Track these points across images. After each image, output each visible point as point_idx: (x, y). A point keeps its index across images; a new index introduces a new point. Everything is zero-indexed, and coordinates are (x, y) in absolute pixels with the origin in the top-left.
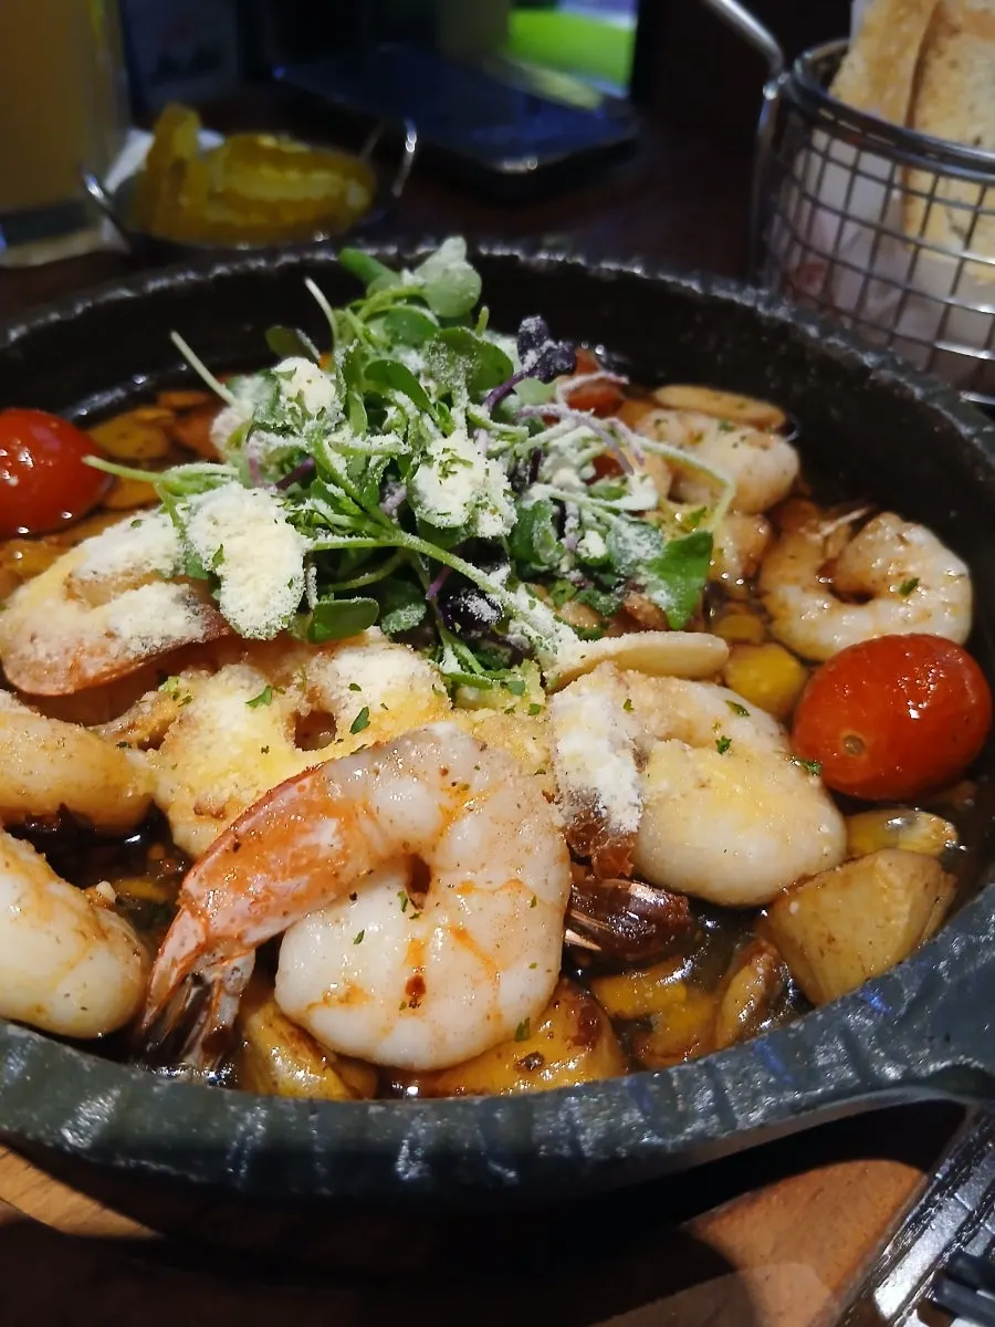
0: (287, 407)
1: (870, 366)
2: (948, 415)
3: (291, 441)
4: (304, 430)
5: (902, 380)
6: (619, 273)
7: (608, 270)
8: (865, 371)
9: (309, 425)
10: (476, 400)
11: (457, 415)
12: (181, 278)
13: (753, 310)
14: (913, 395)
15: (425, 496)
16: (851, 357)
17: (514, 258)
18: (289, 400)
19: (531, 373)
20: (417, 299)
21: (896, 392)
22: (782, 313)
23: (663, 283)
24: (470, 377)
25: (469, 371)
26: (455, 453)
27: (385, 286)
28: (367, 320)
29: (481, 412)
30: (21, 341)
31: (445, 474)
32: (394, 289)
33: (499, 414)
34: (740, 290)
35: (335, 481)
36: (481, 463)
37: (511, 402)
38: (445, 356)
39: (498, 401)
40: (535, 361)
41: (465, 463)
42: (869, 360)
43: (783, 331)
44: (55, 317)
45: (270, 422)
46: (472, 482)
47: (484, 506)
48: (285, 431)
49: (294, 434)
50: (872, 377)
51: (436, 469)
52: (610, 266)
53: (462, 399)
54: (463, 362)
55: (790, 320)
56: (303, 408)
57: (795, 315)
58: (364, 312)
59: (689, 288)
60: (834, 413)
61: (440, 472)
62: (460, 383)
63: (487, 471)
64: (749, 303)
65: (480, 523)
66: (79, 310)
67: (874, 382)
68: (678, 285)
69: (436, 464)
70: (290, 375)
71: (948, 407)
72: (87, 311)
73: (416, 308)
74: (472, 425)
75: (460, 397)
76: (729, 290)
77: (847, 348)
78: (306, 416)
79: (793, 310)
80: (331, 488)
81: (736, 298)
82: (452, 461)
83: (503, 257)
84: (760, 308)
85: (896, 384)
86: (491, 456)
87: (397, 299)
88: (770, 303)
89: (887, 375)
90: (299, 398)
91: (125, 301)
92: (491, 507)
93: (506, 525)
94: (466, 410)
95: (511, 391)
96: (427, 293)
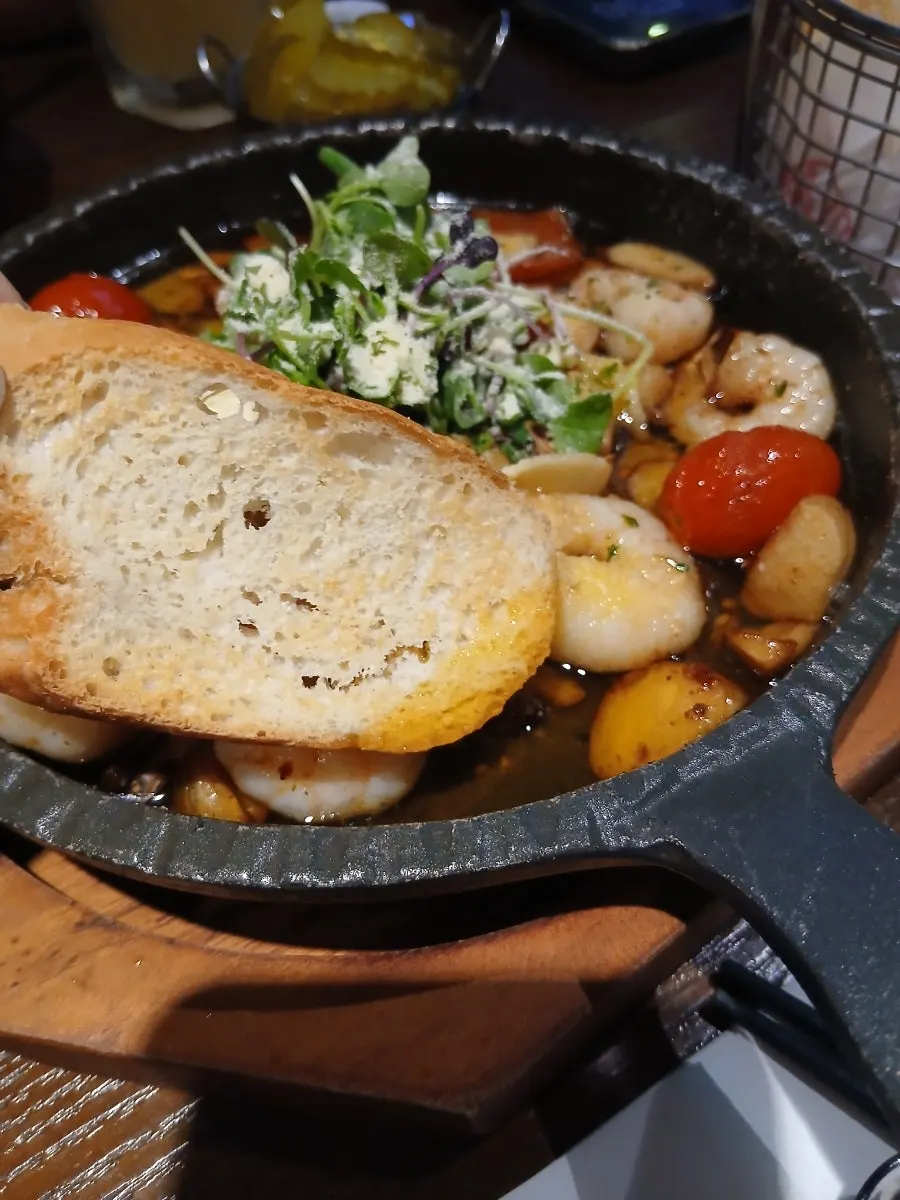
0: (253, 297)
1: (799, 245)
2: (854, 295)
3: (254, 326)
4: (265, 317)
5: (824, 261)
6: (597, 148)
7: (587, 145)
8: (795, 250)
9: (269, 312)
10: (407, 287)
11: (389, 303)
12: (218, 156)
13: (708, 187)
14: (830, 275)
15: (358, 372)
16: (785, 236)
17: (505, 133)
18: (255, 290)
19: (459, 260)
20: (378, 191)
21: (818, 272)
22: (733, 191)
23: (635, 159)
24: (400, 270)
25: (398, 265)
26: (386, 335)
27: (350, 181)
28: (336, 211)
29: (410, 299)
30: (86, 215)
31: (377, 353)
32: (357, 184)
33: (427, 299)
34: (699, 168)
35: (286, 357)
36: (407, 341)
37: (440, 287)
38: (375, 254)
39: (427, 287)
40: (462, 251)
41: (395, 344)
42: (801, 239)
43: (731, 207)
44: (114, 193)
45: (237, 311)
46: (399, 360)
47: (408, 379)
48: (248, 318)
49: (255, 319)
50: (800, 257)
51: (369, 348)
52: (588, 141)
53: (394, 288)
54: (392, 258)
55: (738, 198)
56: (265, 296)
57: (743, 193)
58: (334, 203)
59: (656, 164)
60: (770, 286)
61: (372, 352)
62: (391, 275)
63: (411, 350)
64: (705, 180)
65: (404, 393)
66: (134, 186)
67: (803, 260)
68: (647, 160)
69: (369, 346)
70: (255, 270)
71: (857, 290)
72: (140, 186)
73: (378, 200)
74: (402, 311)
75: (391, 287)
76: (690, 167)
77: (783, 228)
78: (267, 304)
79: (744, 188)
80: (285, 365)
81: (695, 175)
82: (382, 342)
83: (496, 132)
84: (715, 186)
85: (819, 265)
86: (418, 335)
87: (362, 191)
88: (724, 181)
89: (812, 255)
90: (263, 289)
91: (171, 178)
92: (414, 380)
93: (426, 394)
94: (397, 298)
95: (440, 277)
96: (386, 186)
